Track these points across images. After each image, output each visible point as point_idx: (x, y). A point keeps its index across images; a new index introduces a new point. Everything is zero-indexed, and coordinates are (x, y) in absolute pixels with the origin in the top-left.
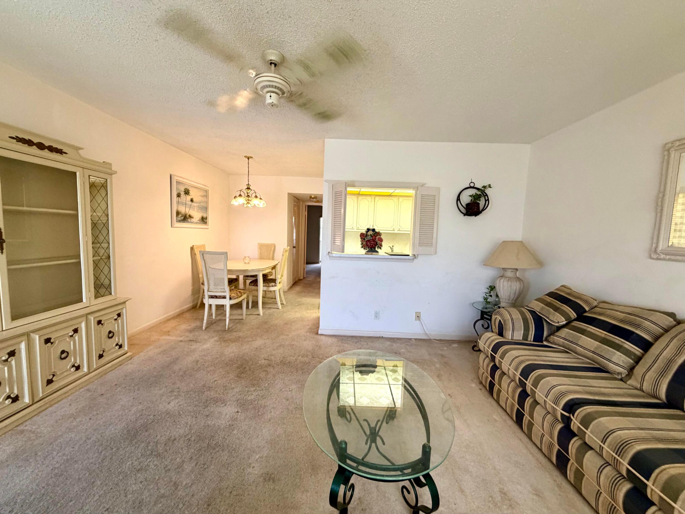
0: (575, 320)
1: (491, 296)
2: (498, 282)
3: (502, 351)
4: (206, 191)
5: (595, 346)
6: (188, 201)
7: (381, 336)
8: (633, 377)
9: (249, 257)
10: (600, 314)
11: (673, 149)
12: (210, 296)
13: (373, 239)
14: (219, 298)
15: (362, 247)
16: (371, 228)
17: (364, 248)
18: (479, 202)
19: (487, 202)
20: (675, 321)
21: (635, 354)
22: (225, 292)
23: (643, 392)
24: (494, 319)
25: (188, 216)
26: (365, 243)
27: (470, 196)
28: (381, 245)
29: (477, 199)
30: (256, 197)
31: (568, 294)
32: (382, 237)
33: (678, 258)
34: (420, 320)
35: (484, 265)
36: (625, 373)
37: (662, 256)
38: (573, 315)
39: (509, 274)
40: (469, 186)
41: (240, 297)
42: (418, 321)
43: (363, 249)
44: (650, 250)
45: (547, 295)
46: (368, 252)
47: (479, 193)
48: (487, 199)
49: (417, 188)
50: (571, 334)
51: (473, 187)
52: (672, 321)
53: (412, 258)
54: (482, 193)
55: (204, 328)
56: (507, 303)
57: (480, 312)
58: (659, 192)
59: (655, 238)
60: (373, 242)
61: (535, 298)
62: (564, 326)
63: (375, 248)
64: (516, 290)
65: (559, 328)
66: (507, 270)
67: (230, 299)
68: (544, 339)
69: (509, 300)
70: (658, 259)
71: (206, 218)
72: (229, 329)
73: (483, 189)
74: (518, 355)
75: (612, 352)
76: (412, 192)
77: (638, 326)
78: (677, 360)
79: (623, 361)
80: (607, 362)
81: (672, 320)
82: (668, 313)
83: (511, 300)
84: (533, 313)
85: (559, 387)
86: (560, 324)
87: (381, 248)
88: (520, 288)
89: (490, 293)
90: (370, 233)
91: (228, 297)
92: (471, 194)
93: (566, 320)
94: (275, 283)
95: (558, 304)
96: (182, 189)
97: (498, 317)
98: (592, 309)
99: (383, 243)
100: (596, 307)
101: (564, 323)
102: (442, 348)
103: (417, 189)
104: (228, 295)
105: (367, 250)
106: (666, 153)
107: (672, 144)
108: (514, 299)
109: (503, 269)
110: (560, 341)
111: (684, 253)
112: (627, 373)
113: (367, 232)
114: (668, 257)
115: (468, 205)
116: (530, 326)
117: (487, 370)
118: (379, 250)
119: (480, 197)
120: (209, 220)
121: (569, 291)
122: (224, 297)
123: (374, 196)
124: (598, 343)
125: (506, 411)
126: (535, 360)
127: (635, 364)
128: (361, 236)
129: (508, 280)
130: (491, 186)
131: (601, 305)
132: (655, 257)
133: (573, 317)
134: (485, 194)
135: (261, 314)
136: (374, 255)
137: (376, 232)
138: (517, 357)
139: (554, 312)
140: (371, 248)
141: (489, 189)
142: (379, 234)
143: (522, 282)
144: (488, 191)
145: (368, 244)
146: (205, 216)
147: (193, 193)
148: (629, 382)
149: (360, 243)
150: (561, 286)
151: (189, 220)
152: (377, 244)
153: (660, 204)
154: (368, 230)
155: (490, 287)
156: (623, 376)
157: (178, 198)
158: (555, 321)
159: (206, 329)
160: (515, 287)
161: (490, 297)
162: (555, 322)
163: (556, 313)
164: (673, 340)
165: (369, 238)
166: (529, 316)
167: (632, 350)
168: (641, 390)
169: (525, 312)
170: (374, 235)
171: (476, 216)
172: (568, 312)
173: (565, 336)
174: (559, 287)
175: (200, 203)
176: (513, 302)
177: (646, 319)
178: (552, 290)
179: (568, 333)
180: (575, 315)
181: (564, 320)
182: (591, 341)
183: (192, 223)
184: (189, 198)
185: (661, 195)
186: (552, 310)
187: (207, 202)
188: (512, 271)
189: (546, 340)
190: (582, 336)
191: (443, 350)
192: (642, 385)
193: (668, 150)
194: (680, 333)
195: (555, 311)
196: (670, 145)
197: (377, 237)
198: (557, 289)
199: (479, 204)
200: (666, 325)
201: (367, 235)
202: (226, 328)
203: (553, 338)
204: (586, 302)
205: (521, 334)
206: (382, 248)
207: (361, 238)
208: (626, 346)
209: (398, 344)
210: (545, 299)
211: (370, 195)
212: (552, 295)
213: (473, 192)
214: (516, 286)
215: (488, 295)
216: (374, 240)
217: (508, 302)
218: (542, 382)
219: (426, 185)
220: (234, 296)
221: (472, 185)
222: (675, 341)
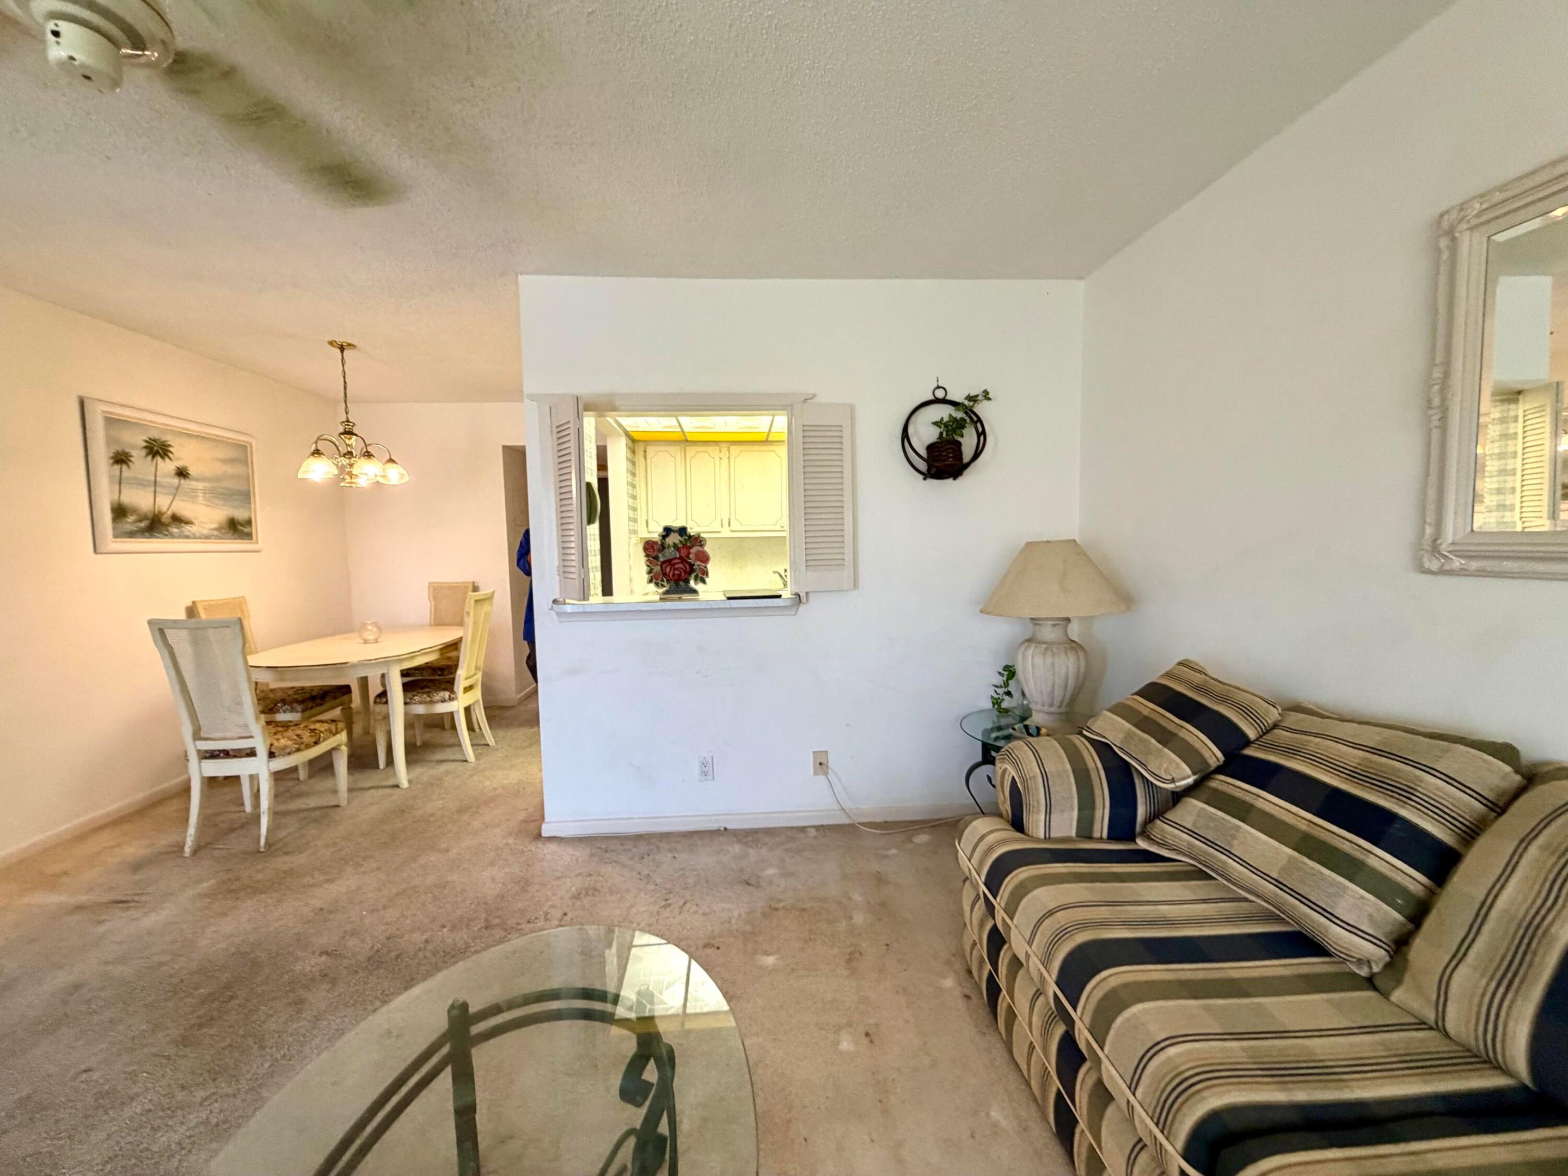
0: (1220, 770)
1: (1009, 694)
2: (1020, 657)
3: (1010, 888)
4: (244, 448)
5: (1283, 861)
6: (165, 476)
7: (722, 825)
8: (1407, 977)
9: (375, 624)
10: (1292, 751)
11: (1464, 226)
12: (206, 751)
13: (681, 558)
14: (235, 757)
15: (650, 581)
16: (677, 524)
17: (657, 584)
18: (960, 439)
19: (982, 438)
20: (1517, 771)
21: (1404, 891)
22: (252, 737)
23: (1447, 1035)
24: (1000, 771)
25: (166, 519)
26: (657, 569)
27: (935, 423)
28: (705, 573)
29: (954, 430)
30: (368, 455)
31: (1198, 688)
32: (706, 548)
33: (1508, 565)
34: (826, 774)
35: (981, 612)
36: (1380, 959)
37: (1457, 563)
38: (1214, 755)
39: (1048, 633)
40: (932, 398)
41: (308, 747)
42: (821, 778)
43: (652, 585)
44: (1418, 547)
45: (1138, 693)
46: (667, 593)
47: (959, 415)
48: (980, 429)
49: (792, 405)
50: (1212, 818)
51: (944, 401)
52: (1508, 774)
53: (788, 603)
54: (966, 413)
55: (187, 850)
56: (1047, 713)
57: (979, 745)
58: (1432, 364)
59: (1431, 507)
60: (681, 565)
61: (1110, 705)
62: (1189, 791)
63: (687, 581)
64: (1067, 679)
65: (1177, 797)
66: (1041, 622)
67: (272, 755)
68: (1138, 828)
69: (1051, 705)
70: (1442, 572)
71: (249, 522)
72: (268, 844)
73: (966, 403)
74: (1051, 906)
75: (1333, 884)
76: (781, 422)
77: (1406, 793)
78: (1553, 930)
79: (1371, 916)
80: (1322, 919)
81: (1508, 769)
82: (1493, 744)
83: (1056, 702)
84: (1103, 749)
85: (1172, 1051)
86: (1178, 784)
87: (703, 581)
88: (1079, 668)
89: (1006, 685)
90: (674, 539)
91: (262, 752)
92: (939, 419)
93: (1194, 774)
94: (452, 691)
95: (1170, 720)
96: (135, 441)
97: (1009, 768)
98: (1264, 734)
99: (710, 567)
100: (1275, 726)
101: (1190, 780)
102: (883, 852)
103: (792, 410)
104: (260, 744)
105: (664, 589)
106: (1444, 242)
107: (1462, 209)
108: (1066, 701)
109: (1032, 619)
110: (1181, 840)
111: (1566, 549)
112: (1388, 959)
113: (664, 537)
114: (1474, 565)
115: (930, 448)
116: (1097, 792)
117: (980, 938)
118: (699, 587)
119: (963, 427)
120: (260, 526)
121: (1197, 678)
122: (252, 753)
123: (726, 445)
124: (1289, 851)
125: (1028, 1084)
126: (1104, 924)
127: (1410, 926)
128: (645, 549)
129: (1046, 649)
130: (990, 396)
131: (1294, 719)
132: (1434, 565)
133: (1213, 763)
134: (975, 419)
135: (405, 784)
136: (684, 603)
137: (690, 537)
138: (1051, 913)
139: (1160, 746)
140: (677, 582)
141: (985, 402)
142: (697, 540)
143: (1081, 654)
144: (982, 409)
145: (668, 570)
146: (240, 515)
147: (183, 454)
148: (1398, 995)
149: (645, 569)
150: (1180, 664)
151: (175, 530)
152: (692, 570)
153: (1436, 401)
154: (668, 531)
155: (1007, 668)
156: (1376, 969)
157: (117, 467)
158: (1164, 776)
159: (195, 852)
160: (1064, 669)
161: (1007, 698)
162: (1164, 781)
163: (1166, 750)
164: (1526, 848)
165: (670, 553)
166: (1093, 762)
167: (1398, 877)
168: (1439, 1027)
169: (1081, 747)
170: (684, 546)
171: (955, 479)
172: (1197, 745)
173: (1194, 824)
174: (1174, 668)
175: (218, 479)
176: (1063, 709)
177: (1429, 770)
178: (1154, 676)
179: (1201, 811)
180: (1219, 754)
181: (1188, 771)
182: (1266, 843)
183: (187, 537)
184: (166, 467)
185: (1437, 374)
186: (1153, 741)
187: (248, 479)
188: (1054, 625)
189: (1145, 835)
190: (1242, 824)
191: (886, 857)
192: (1442, 1015)
193: (1450, 233)
194: (1547, 821)
195: (1164, 742)
196: (1454, 215)
197: (693, 550)
198: (1168, 675)
199: (959, 444)
200: (1491, 790)
201: (663, 547)
202: (259, 847)
203: (1162, 830)
204: (1246, 711)
205: (1071, 819)
206: (707, 580)
207: (647, 556)
208: (1373, 862)
209: (764, 851)
210: (1135, 705)
211: (716, 443)
212: (1153, 692)
213: (943, 412)
214: (1067, 668)
215: (1001, 691)
216: (683, 560)
217: (1052, 710)
218: (1119, 1020)
219: (815, 400)
220: (285, 747)
221: (940, 394)
222: (1533, 850)
